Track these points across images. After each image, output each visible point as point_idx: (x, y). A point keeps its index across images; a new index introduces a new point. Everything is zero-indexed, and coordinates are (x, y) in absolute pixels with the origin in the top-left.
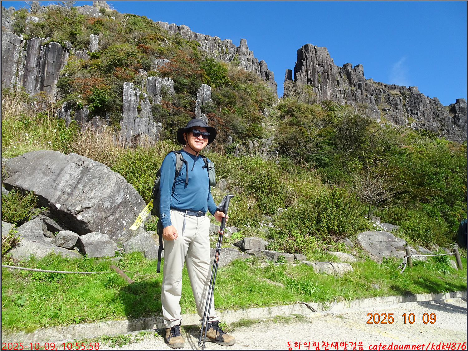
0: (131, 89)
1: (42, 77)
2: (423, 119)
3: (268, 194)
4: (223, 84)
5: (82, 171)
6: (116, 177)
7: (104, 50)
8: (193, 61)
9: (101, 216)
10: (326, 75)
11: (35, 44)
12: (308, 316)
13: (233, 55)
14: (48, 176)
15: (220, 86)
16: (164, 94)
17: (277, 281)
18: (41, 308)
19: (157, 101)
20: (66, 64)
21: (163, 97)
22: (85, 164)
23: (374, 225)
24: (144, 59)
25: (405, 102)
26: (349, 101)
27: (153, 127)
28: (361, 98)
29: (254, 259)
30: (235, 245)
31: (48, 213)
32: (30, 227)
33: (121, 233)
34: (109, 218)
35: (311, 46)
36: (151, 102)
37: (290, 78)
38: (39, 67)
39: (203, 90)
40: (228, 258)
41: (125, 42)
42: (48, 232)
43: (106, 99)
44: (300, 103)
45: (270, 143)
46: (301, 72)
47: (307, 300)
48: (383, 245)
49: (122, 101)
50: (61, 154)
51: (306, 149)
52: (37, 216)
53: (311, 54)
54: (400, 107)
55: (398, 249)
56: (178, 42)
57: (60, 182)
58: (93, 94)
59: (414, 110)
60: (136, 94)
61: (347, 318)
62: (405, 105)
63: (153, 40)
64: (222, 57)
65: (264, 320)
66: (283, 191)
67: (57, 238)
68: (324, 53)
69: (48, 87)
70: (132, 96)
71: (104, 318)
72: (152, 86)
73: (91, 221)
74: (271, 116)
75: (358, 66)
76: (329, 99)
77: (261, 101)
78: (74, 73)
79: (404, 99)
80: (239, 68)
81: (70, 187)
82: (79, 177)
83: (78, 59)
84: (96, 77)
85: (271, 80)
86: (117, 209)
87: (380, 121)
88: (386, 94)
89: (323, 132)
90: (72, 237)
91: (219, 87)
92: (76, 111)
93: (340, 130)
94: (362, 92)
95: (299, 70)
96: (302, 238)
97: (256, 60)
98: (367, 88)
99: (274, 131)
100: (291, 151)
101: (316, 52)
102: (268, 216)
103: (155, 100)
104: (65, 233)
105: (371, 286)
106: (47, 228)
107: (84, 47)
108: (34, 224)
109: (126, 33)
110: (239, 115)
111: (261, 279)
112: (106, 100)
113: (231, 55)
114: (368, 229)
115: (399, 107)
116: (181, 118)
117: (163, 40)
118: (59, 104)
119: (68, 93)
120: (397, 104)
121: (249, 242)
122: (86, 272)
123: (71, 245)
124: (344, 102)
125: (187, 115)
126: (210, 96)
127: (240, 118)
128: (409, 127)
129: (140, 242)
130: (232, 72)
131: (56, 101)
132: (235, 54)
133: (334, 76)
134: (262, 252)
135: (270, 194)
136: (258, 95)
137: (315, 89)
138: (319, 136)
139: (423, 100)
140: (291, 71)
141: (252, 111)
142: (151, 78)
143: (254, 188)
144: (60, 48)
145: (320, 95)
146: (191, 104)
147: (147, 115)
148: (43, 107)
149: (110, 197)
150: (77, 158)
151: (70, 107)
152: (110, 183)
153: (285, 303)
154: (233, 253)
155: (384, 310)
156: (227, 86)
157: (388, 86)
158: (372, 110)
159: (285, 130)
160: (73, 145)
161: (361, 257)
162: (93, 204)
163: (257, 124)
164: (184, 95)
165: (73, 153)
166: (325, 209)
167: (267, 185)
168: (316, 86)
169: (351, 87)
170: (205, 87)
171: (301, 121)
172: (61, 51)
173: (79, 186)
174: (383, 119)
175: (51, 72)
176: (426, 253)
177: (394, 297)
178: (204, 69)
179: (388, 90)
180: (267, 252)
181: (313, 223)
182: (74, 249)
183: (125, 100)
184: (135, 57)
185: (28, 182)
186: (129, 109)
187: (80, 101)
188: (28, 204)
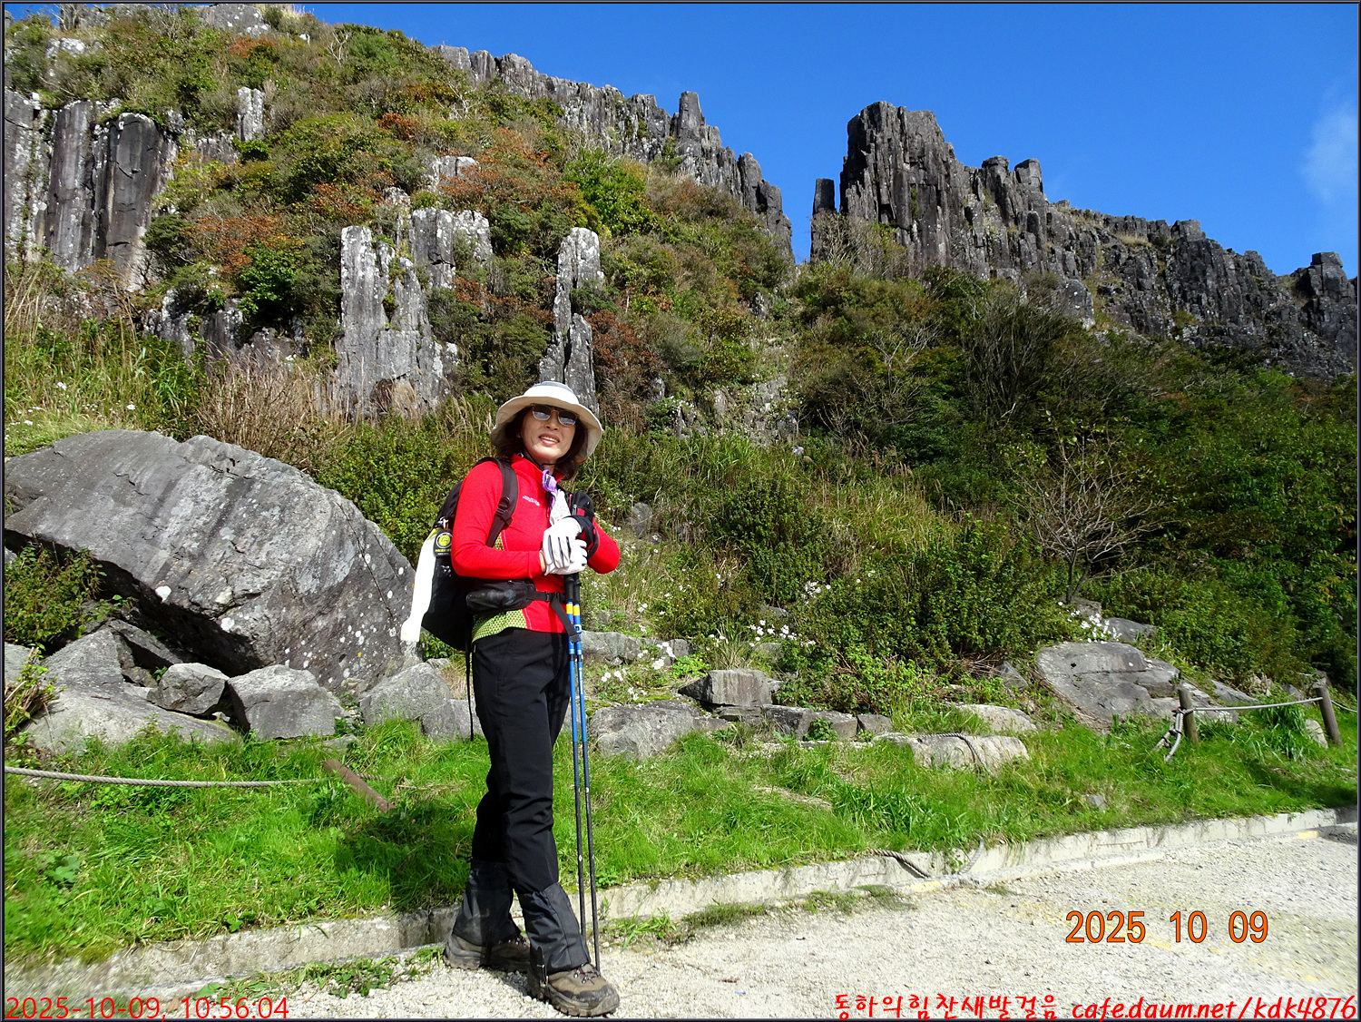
0: (364, 248)
1: (100, 219)
2: (1217, 315)
3: (775, 543)
4: (635, 226)
5: (229, 489)
6: (331, 503)
7: (282, 135)
8: (545, 160)
9: (290, 618)
10: (934, 194)
11: (77, 119)
12: (904, 890)
13: (661, 139)
14: (130, 505)
15: (625, 231)
16: (460, 260)
17: (809, 793)
18: (125, 887)
19: (442, 281)
20: (170, 176)
21: (459, 266)
22: (237, 469)
23: (1085, 625)
24: (399, 157)
25: (1165, 267)
26: (1002, 266)
27: (431, 358)
28: (1035, 259)
29: (742, 732)
30: (683, 691)
31: (134, 613)
32: (82, 654)
33: (350, 667)
34: (314, 625)
35: (889, 107)
36: (424, 282)
37: (827, 203)
38: (92, 188)
39: (576, 243)
40: (666, 730)
41: (341, 110)
42: (136, 670)
43: (290, 277)
44: (858, 276)
45: (776, 396)
46: (860, 186)
47: (900, 844)
48: (1111, 683)
49: (339, 281)
50: (165, 441)
51: (880, 409)
52: (102, 624)
53: (887, 132)
54: (1151, 281)
55: (1155, 691)
56: (499, 105)
57: (167, 522)
58: (252, 264)
59: (1191, 290)
60: (378, 263)
61: (1019, 892)
62: (1163, 275)
63: (424, 101)
65: (778, 904)
66: (817, 533)
67: (165, 685)
68: (925, 128)
69: (119, 247)
70: (369, 268)
71: (311, 912)
72: (425, 235)
73: (262, 635)
74: (777, 318)
75: (1025, 165)
76: (943, 264)
77: (746, 272)
78: (195, 204)
79: (1163, 259)
80: (680, 179)
81: (195, 535)
82: (221, 507)
83: (204, 161)
84: (260, 215)
85: (774, 211)
86: (336, 598)
87: (1093, 323)
88: (1110, 245)
89: (929, 360)
90: (208, 682)
91: (621, 234)
92: (204, 314)
93: (979, 352)
94: (1038, 240)
95: (855, 179)
96: (877, 666)
97: (729, 153)
98: (1053, 227)
99: (787, 361)
100: (837, 419)
101: (902, 125)
102: (776, 606)
103: (434, 278)
104: (187, 669)
105: (1082, 800)
106: (131, 659)
107: (223, 126)
108: (93, 646)
109: (344, 82)
110: (681, 316)
111: (763, 789)
112: (292, 281)
113: (654, 140)
114: (1067, 637)
115: (1147, 283)
116: (512, 330)
117: (453, 100)
118: (154, 296)
119: (181, 263)
120: (1141, 274)
121: (725, 683)
122: (253, 783)
123: (206, 707)
124: (987, 270)
125: (530, 319)
126: (597, 262)
127: (686, 326)
128: (1177, 338)
129: (407, 691)
130: (660, 189)
131: (144, 286)
132: (667, 136)
133: (957, 196)
134: (764, 711)
135: (782, 544)
136: (737, 257)
137: (902, 235)
138: (918, 371)
139: (1215, 258)
140: (831, 183)
141: (720, 305)
142: (421, 214)
143: (733, 526)
144: (149, 130)
145: (916, 253)
146: (542, 288)
147: (415, 323)
148: (106, 304)
149: (313, 562)
150: (215, 450)
151: (187, 304)
152: (313, 522)
153: (835, 855)
154: (681, 716)
155: (1123, 868)
156: (645, 231)
157: (1115, 220)
158: (1069, 292)
159: (818, 356)
160: (202, 414)
161: (1050, 719)
162: (266, 584)
163: (736, 341)
164: (520, 262)
165: (201, 437)
166: (943, 582)
167: (771, 517)
168: (906, 225)
169: (1007, 226)
170: (581, 237)
171: (863, 330)
172: (153, 139)
173: (222, 532)
174: (1100, 318)
175: (127, 202)
176: (1237, 701)
177: (1150, 830)
178: (577, 182)
179: (1115, 232)
180: (778, 712)
181: (908, 624)
182: (214, 718)
183: (347, 278)
184: (373, 150)
185: (72, 524)
186: (360, 307)
187: (215, 286)
188: (75, 590)
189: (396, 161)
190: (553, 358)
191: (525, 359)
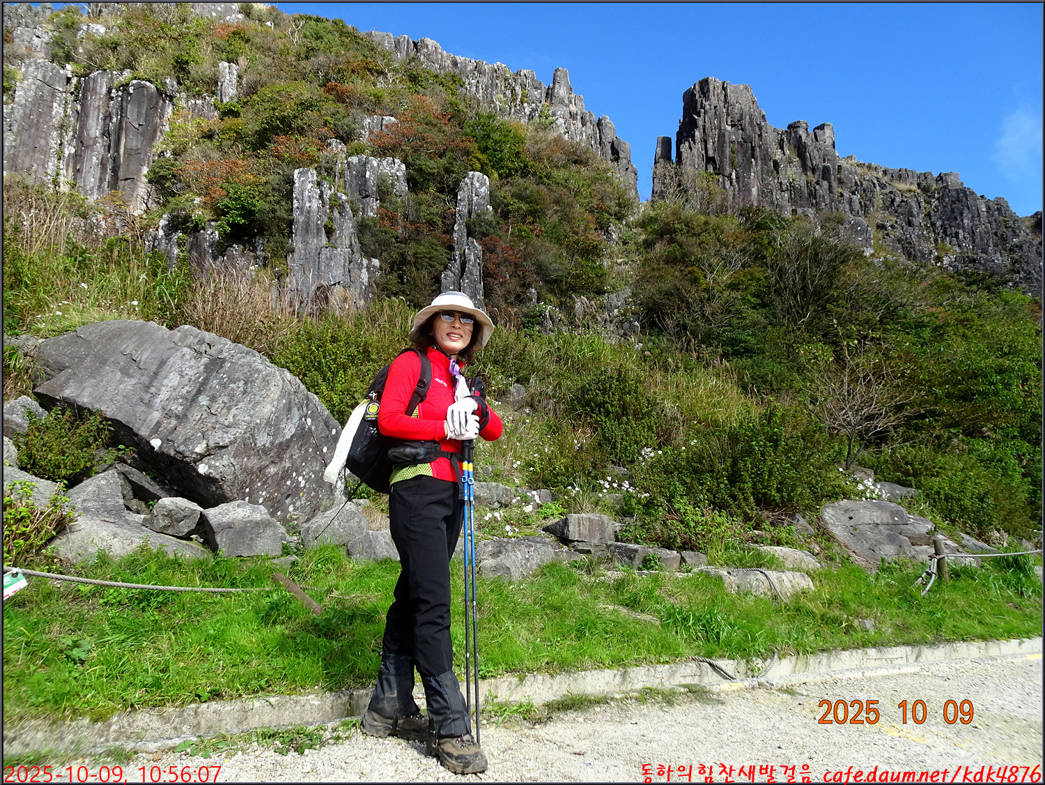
0: (311, 185)
1: (114, 160)
2: (971, 247)
3: (619, 417)
4: (517, 171)
5: (206, 367)
6: (283, 379)
7: (251, 98)
8: (449, 120)
9: (250, 465)
10: (750, 149)
11: (99, 85)
12: (715, 689)
13: (539, 104)
14: (133, 377)
15: (510, 175)
16: (383, 195)
17: (642, 611)
18: (123, 665)
19: (369, 211)
20: (167, 128)
21: (382, 200)
22: (213, 351)
23: (861, 487)
24: (338, 116)
25: (930, 209)
26: (801, 206)
27: (360, 269)
28: (828, 201)
29: (591, 562)
30: (546, 529)
31: (134, 458)
32: (95, 489)
33: (294, 504)
34: (267, 471)
35: (715, 82)
36: (355, 212)
37: (666, 155)
38: (109, 137)
39: (472, 184)
40: (533, 559)
41: (296, 80)
42: (134, 501)
43: (255, 206)
44: (688, 212)
45: (622, 304)
46: (692, 143)
47: (712, 653)
48: (880, 532)
49: (292, 210)
50: (159, 329)
51: (703, 315)
52: (110, 466)
53: (714, 100)
54: (919, 219)
55: (915, 541)
56: (415, 77)
57: (159, 390)
58: (227, 196)
59: (951, 227)
60: (321, 196)
61: (805, 693)
62: (929, 215)
63: (358, 73)
64: (513, 110)
65: (617, 696)
66: (652, 410)
67: (155, 514)
68: (744, 98)
69: (128, 181)
70: (314, 200)
71: (263, 689)
72: (357, 176)
73: (228, 477)
74: (625, 243)
75: (822, 127)
76: (755, 204)
77: (601, 208)
78: (184, 150)
79: (929, 203)
80: (552, 135)
81: (180, 400)
82: (200, 380)
83: (192, 118)
84: (233, 159)
85: (624, 161)
86: (285, 451)
87: (872, 252)
88: (887, 191)
89: (742, 278)
90: (187, 512)
91: (506, 177)
92: (190, 233)
93: (781, 273)
94: (830, 186)
95: (688, 137)
96: (697, 515)
97: (591, 115)
98: (842, 177)
99: (631, 277)
100: (669, 322)
101: (726, 96)
102: (619, 466)
103: (363, 209)
104: (172, 502)
105: (856, 623)
106: (131, 493)
107: (207, 91)
108: (103, 482)
109: (298, 59)
110: (551, 241)
111: (607, 607)
112: (256, 209)
113: (533, 105)
114: (846, 496)
115: (915, 221)
116: (422, 249)
117: (381, 73)
118: (153, 219)
119: (173, 195)
120: (911, 214)
121: (579, 524)
122: (220, 589)
123: (186, 530)
124: (789, 209)
125: (434, 241)
126: (488, 198)
127: (554, 248)
128: (939, 264)
129: (336, 523)
130: (536, 143)
131: (146, 211)
132: (543, 102)
133: (767, 151)
134: (608, 546)
135: (625, 418)
136: (595, 196)
137: (724, 180)
138: (733, 287)
139: (970, 202)
140: (669, 140)
141: (581, 233)
142: (354, 160)
143: (588, 403)
144: (152, 94)
145: (734, 195)
146: (445, 218)
147: (348, 242)
148: (118, 225)
149: (268, 423)
150: (196, 337)
151: (177, 225)
152: (269, 393)
153: (662, 660)
154: (544, 548)
155: (888, 678)
156: (524, 174)
157: (891, 172)
158: (853, 227)
159: (656, 273)
160: (187, 308)
161: (832, 559)
162: (232, 439)
163: (592, 261)
164: (429, 197)
165: (186, 327)
166: (750, 452)
167: (617, 397)
168: (727, 173)
169: (806, 175)
170: (475, 179)
171: (691, 254)
172: (154, 100)
173: (200, 398)
174: (878, 248)
175: (134, 148)
176: (980, 549)
177: (909, 649)
178: (473, 137)
179: (891, 181)
180: (620, 547)
181: (721, 483)
182: (192, 539)
183: (298, 208)
184: (319, 111)
185: (89, 390)
186: (307, 230)
187: (199, 212)
188: (91, 440)
189: (336, 119)
190: (452, 271)
191: (431, 272)
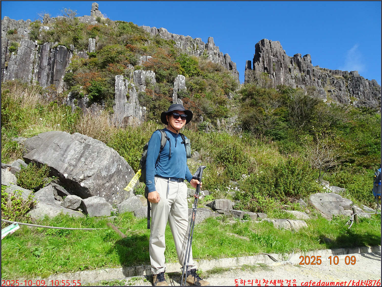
0: (121, 81)
1: (52, 74)
2: (363, 98)
3: (234, 163)
4: (195, 74)
5: (84, 147)
6: (111, 151)
7: (100, 51)
8: (171, 56)
9: (99, 183)
10: (280, 64)
11: (47, 47)
12: (270, 265)
14: (58, 151)
15: (193, 76)
16: (147, 84)
17: (243, 236)
18: (53, 257)
19: (142, 89)
20: (70, 62)
21: (147, 86)
22: (86, 142)
23: (324, 188)
25: (348, 84)
26: (300, 84)
27: (139, 111)
28: (309, 82)
29: (224, 217)
30: (207, 205)
31: (58, 181)
32: (44, 192)
33: (115, 197)
34: (106, 185)
35: (267, 41)
36: (137, 90)
37: (249, 67)
38: (50, 65)
39: (179, 79)
40: (202, 216)
41: (116, 44)
42: (58, 196)
43: (101, 89)
44: (258, 87)
45: (234, 121)
46: (259, 62)
47: (269, 251)
48: (332, 205)
49: (114, 90)
50: (67, 134)
51: (264, 125)
52: (50, 184)
53: (266, 47)
54: (343, 88)
55: (345, 208)
56: (158, 42)
57: (67, 156)
58: (91, 85)
59: (356, 91)
60: (125, 85)
61: (304, 266)
62: (347, 87)
63: (138, 41)
64: (193, 52)
65: (233, 268)
66: (246, 160)
67: (65, 201)
68: (277, 46)
69: (57, 81)
70: (122, 86)
71: (103, 266)
72: (138, 77)
73: (92, 187)
74: (235, 99)
75: (306, 56)
76: (283, 84)
77: (226, 87)
78: (77, 69)
79: (347, 82)
80: (208, 61)
81: (74, 160)
82: (82, 152)
83: (79, 58)
84: (94, 72)
85: (234, 70)
86: (112, 177)
87: (326, 100)
88: (331, 78)
89: (278, 111)
90: (77, 200)
91: (191, 76)
92: (78, 99)
93: (293, 109)
94: (310, 77)
95: (257, 60)
96: (263, 199)
97: (222, 53)
98: (314, 73)
99: (238, 111)
100: (252, 128)
101: (271, 45)
102: (234, 181)
103: (140, 89)
104: (71, 197)
106: (57, 194)
107: (84, 49)
108: (47, 190)
109: (117, 36)
110: (208, 99)
111: (230, 234)
112: (102, 90)
113: (201, 50)
114: (319, 191)
115: (342, 89)
116: (161, 103)
117: (146, 40)
118: (65, 94)
119: (73, 85)
120: (340, 86)
121: (219, 203)
122: (88, 229)
123: (76, 207)
124: (295, 85)
125: (166, 100)
126: (185, 84)
127: (209, 102)
128: (352, 105)
129: (130, 204)
130: (202, 64)
131: (63, 91)
132: (204, 49)
133: (286, 64)
134: (230, 211)
135: (236, 163)
136: (224, 82)
137: (271, 76)
138: (275, 114)
139: (363, 82)
140: (250, 61)
141: (219, 96)
142: (137, 71)
143: (222, 158)
144: (65, 50)
145: (275, 81)
146: (169, 91)
147: (135, 101)
148: (53, 97)
149: (106, 168)
150: (80, 137)
151: (74, 96)
152: (106, 157)
153: (250, 254)
154: (206, 212)
156: (198, 76)
157: (333, 71)
158: (319, 91)
159: (247, 110)
160: (77, 126)
161: (314, 215)
162: (93, 173)
163: (223, 106)
164: (163, 84)
165: (77, 133)
166: (282, 175)
167: (233, 156)
168: (272, 73)
169: (301, 73)
170: (180, 77)
171: (259, 102)
172: (66, 52)
173: (82, 159)
174: (328, 99)
175: (59, 69)
176: (370, 211)
177: (344, 249)
178: (179, 62)
179: (333, 74)
180: (234, 212)
181: (272, 187)
182: (79, 210)
183: (117, 89)
184: (124, 54)
185: (42, 156)
186: (120, 97)
187: (82, 91)
188: (43, 175)
189: (130, 57)
